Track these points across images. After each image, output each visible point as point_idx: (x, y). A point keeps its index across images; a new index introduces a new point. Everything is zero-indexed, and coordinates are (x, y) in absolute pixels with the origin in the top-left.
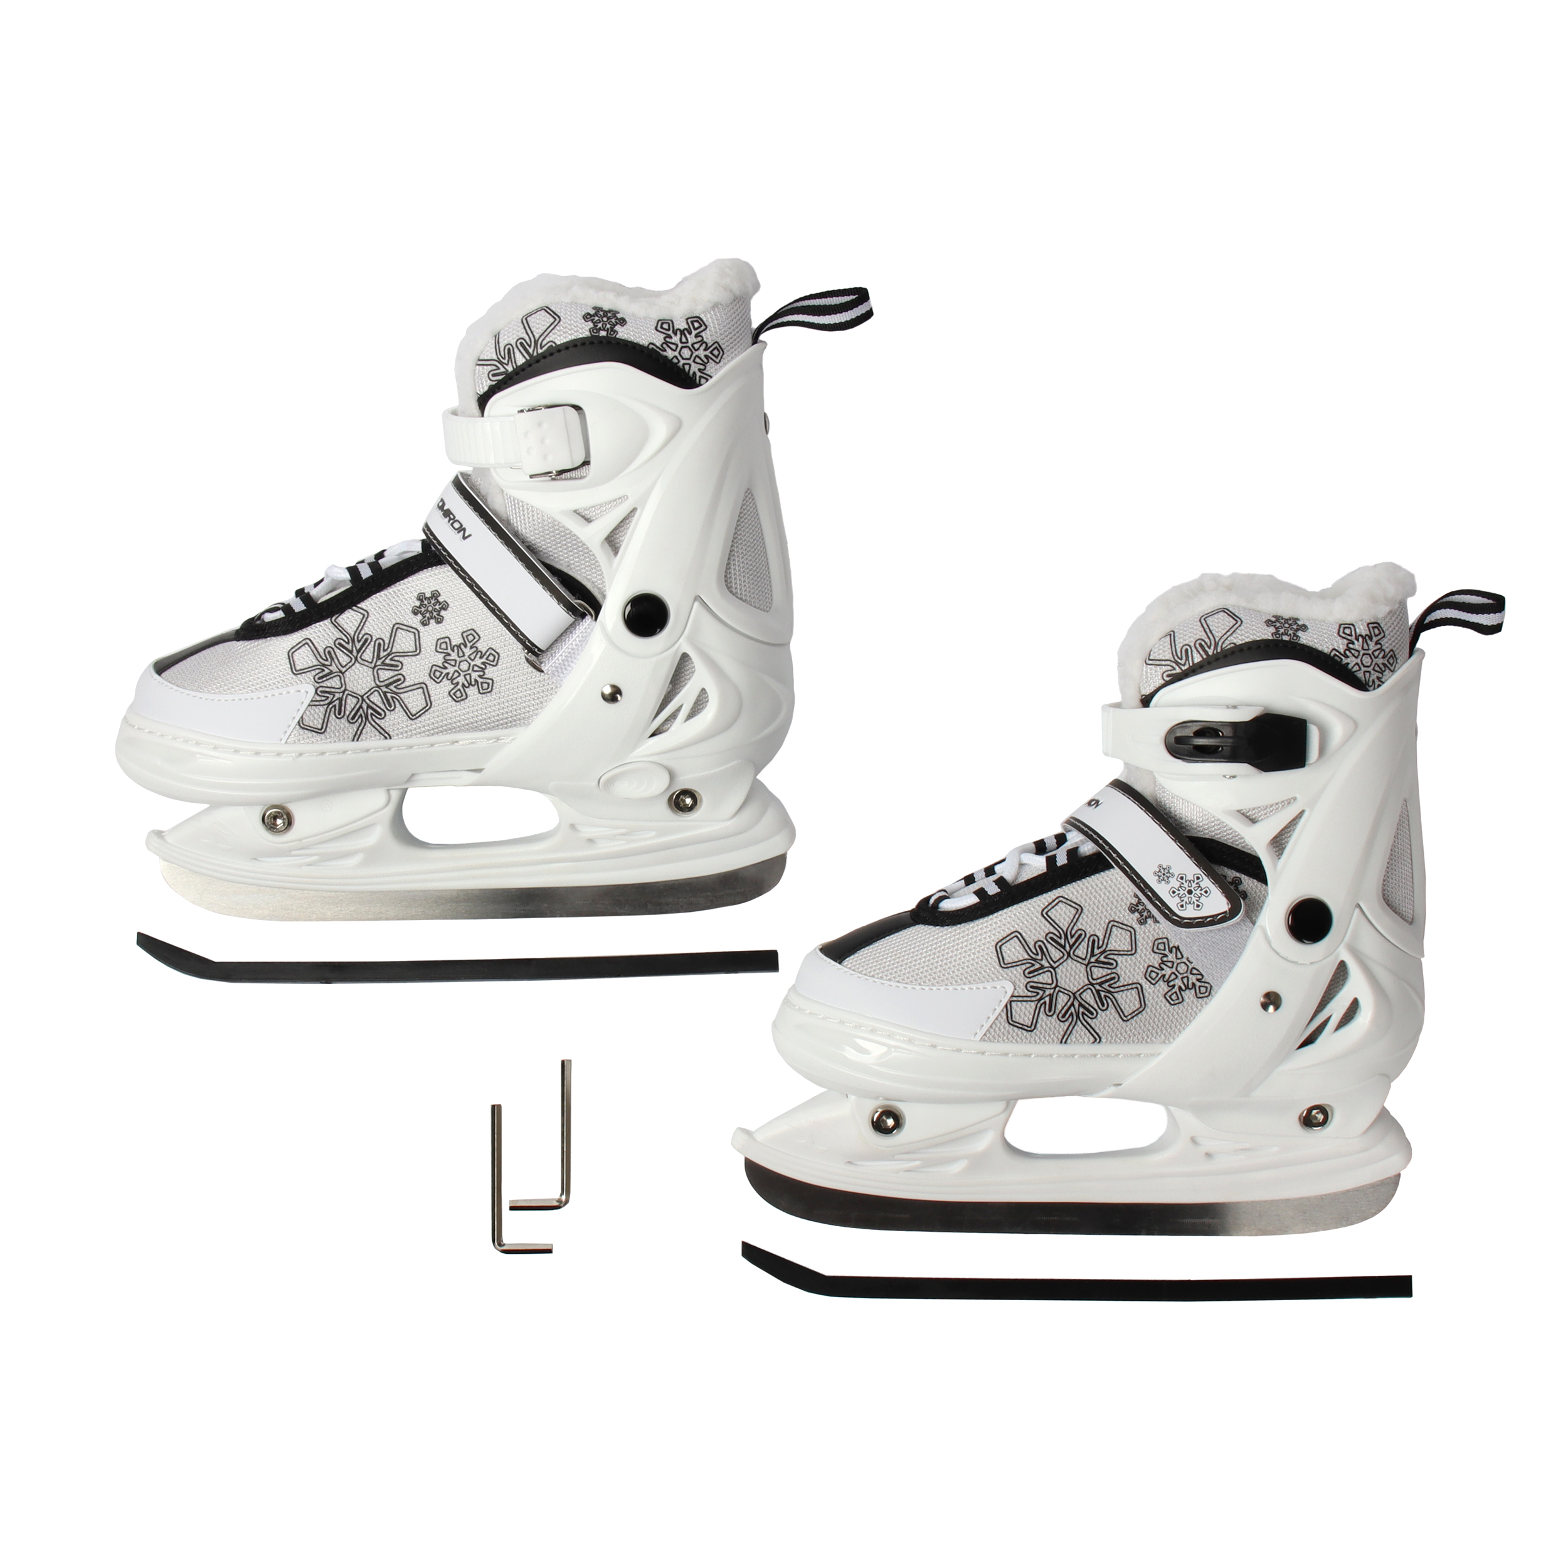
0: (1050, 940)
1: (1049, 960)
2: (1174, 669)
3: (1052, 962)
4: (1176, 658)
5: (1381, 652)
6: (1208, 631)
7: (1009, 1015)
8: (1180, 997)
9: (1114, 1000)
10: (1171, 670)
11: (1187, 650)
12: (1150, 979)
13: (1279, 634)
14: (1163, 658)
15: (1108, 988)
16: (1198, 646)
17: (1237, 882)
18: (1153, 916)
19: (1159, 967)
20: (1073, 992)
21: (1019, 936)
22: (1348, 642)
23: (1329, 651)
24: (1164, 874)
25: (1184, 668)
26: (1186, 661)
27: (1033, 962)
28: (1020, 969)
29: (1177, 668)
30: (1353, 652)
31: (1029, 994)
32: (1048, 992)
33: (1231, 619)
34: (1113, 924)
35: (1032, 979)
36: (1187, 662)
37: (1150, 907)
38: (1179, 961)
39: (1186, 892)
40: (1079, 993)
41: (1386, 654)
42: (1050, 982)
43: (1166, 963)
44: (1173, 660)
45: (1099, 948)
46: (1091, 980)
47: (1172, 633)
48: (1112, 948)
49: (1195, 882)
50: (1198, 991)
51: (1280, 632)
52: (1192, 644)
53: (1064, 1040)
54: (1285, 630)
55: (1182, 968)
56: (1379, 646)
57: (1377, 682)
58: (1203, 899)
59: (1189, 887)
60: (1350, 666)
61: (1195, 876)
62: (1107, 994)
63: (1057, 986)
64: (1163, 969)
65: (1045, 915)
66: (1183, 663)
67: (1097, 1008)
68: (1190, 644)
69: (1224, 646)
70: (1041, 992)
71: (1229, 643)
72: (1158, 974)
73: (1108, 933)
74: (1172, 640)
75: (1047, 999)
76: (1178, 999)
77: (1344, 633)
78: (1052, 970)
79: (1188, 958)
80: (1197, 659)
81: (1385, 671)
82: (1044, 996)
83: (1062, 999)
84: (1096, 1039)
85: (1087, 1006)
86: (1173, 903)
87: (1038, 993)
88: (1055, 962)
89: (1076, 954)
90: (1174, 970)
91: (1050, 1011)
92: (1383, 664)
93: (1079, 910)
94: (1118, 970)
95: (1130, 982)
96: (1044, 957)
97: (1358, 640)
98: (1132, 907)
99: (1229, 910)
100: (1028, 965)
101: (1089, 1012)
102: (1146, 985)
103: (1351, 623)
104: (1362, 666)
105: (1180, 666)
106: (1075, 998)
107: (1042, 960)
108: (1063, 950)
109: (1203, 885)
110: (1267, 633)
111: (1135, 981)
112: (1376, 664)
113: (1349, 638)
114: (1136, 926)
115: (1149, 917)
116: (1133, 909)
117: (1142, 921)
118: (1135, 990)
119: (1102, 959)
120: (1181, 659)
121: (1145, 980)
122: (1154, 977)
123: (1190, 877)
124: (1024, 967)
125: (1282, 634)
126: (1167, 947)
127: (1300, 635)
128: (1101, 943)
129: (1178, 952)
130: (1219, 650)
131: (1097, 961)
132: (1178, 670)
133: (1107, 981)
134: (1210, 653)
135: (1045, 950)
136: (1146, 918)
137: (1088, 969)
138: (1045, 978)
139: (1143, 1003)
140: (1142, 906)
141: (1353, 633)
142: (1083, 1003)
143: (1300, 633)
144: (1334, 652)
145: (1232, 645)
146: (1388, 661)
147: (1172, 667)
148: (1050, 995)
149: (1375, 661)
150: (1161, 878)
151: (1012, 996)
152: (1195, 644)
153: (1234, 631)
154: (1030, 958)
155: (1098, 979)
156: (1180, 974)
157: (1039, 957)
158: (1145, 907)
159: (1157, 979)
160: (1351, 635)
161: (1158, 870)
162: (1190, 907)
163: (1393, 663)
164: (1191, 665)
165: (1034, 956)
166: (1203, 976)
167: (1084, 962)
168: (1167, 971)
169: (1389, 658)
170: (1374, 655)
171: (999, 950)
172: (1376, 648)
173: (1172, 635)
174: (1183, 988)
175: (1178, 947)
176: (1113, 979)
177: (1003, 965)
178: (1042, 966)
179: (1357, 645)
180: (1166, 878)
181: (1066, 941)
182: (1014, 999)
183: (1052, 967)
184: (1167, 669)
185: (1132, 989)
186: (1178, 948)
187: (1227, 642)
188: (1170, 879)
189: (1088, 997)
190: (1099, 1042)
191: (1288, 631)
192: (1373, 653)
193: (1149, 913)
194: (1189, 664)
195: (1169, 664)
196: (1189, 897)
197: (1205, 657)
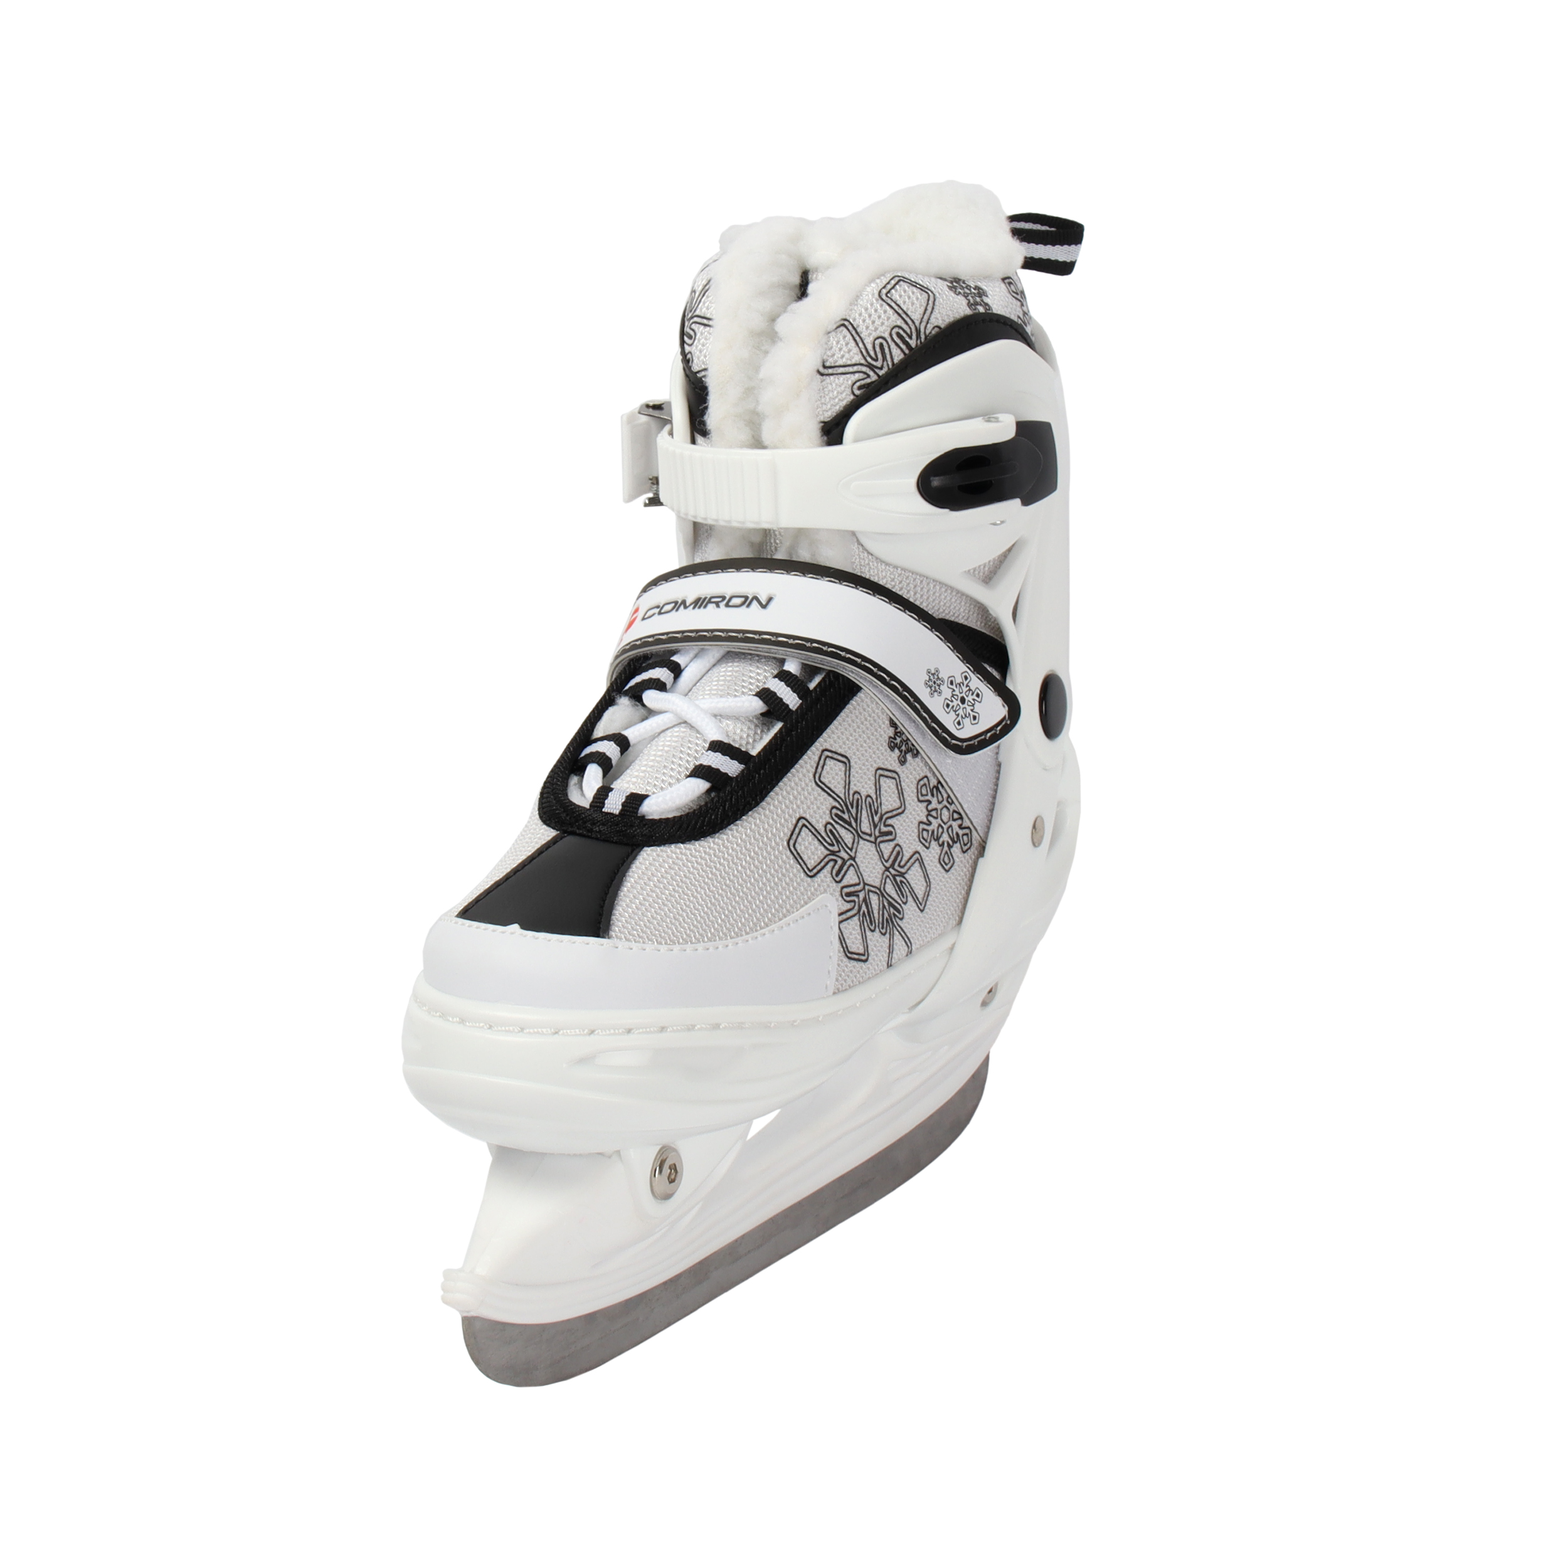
0: (836, 819)
2: (869, 376)
3: (848, 851)
4: (869, 359)
6: (902, 313)
7: (845, 946)
9: (907, 884)
10: (863, 380)
11: (881, 345)
12: (924, 841)
14: (849, 363)
16: (895, 337)
19: (927, 822)
21: (807, 823)
24: (934, 682)
25: (881, 373)
26: (883, 361)
27: (833, 857)
29: (871, 373)
31: (848, 906)
32: (861, 896)
34: (879, 774)
36: (885, 363)
38: (941, 806)
39: (959, 702)
40: (882, 886)
42: (857, 880)
43: (932, 813)
44: (863, 361)
45: (876, 813)
46: (884, 862)
47: (851, 323)
48: (886, 809)
49: (966, 685)
52: (886, 335)
58: (977, 707)
59: (960, 693)
61: (964, 677)
63: (864, 884)
64: (930, 823)
65: (820, 783)
66: (879, 366)
68: (883, 335)
69: (928, 332)
70: (856, 899)
71: (932, 326)
73: (878, 788)
74: (855, 333)
78: (853, 863)
80: (898, 356)
82: (861, 902)
85: (893, 902)
86: (948, 720)
87: (854, 902)
88: (853, 851)
89: (863, 829)
91: (871, 923)
93: (847, 763)
94: (899, 839)
95: (911, 853)
96: (840, 846)
99: (1008, 715)
100: (831, 864)
101: (897, 910)
105: (876, 371)
107: (839, 851)
108: (851, 829)
109: (973, 686)
111: (914, 850)
118: (917, 862)
119: (883, 828)
120: (876, 360)
121: (921, 845)
122: (926, 838)
123: (959, 680)
124: (829, 868)
128: (876, 805)
129: (938, 793)
130: (923, 337)
131: (881, 834)
132: (875, 378)
133: (895, 859)
134: (913, 346)
135: (838, 836)
137: (877, 848)
145: (937, 330)
147: (865, 373)
148: (864, 900)
150: (933, 689)
151: (838, 917)
152: (891, 335)
154: (828, 852)
155: (891, 858)
157: (835, 848)
161: (927, 678)
162: (967, 721)
164: (890, 366)
165: (829, 848)
166: (962, 819)
176: (899, 854)
177: (809, 873)
178: (843, 860)
180: (937, 688)
181: (848, 812)
183: (851, 858)
184: (857, 379)
187: (930, 327)
188: (941, 687)
189: (890, 889)
194: (888, 365)
195: (859, 370)
196: (963, 708)
197: (907, 352)
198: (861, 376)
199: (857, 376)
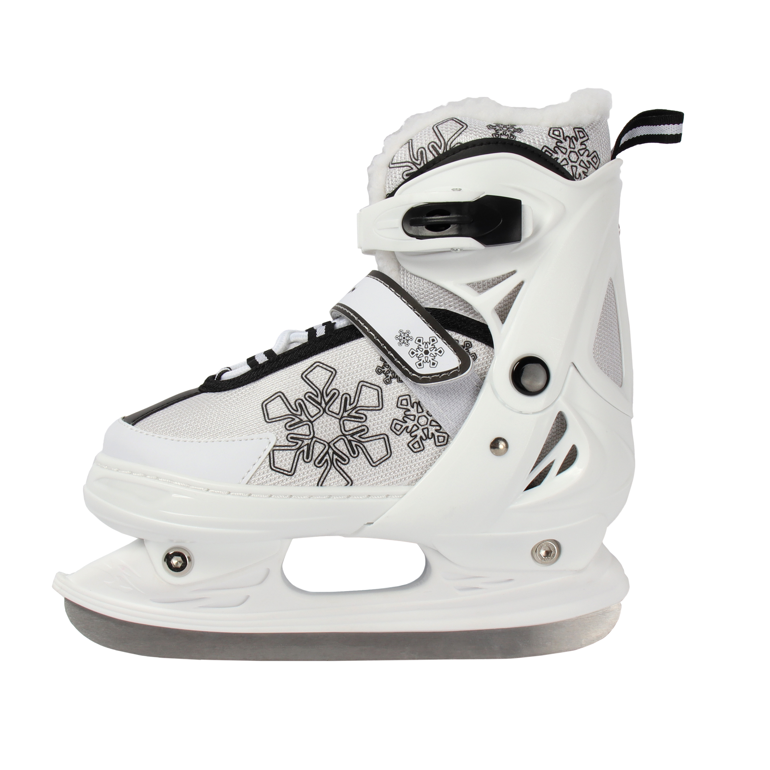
0: (308, 399)
1: (308, 415)
2: (412, 169)
3: (309, 417)
4: (413, 160)
5: (585, 151)
6: (439, 135)
7: (272, 462)
8: (421, 445)
9: (363, 448)
10: (409, 170)
12: (395, 430)
13: (498, 135)
14: (403, 161)
15: (359, 439)
16: (431, 148)
17: (468, 345)
18: (397, 376)
19: (403, 421)
20: (328, 442)
21: (282, 396)
22: (557, 141)
23: (541, 148)
24: (404, 338)
25: (419, 167)
26: (421, 161)
27: (294, 417)
28: (282, 423)
30: (562, 149)
31: (290, 444)
32: (306, 442)
33: (458, 124)
34: (362, 384)
35: (292, 432)
37: (394, 368)
38: (420, 415)
39: (423, 353)
40: (333, 442)
41: (590, 154)
42: (308, 433)
43: (409, 417)
44: (410, 161)
45: (350, 404)
46: (344, 432)
47: (410, 141)
48: (363, 404)
49: (431, 344)
50: (437, 440)
51: (499, 134)
52: (426, 147)
53: (320, 484)
54: (503, 132)
55: (423, 421)
56: (583, 147)
57: (583, 176)
58: (438, 358)
59: (425, 348)
60: (559, 161)
61: (431, 339)
62: (358, 444)
63: (314, 437)
64: (406, 422)
65: (305, 378)
66: (419, 163)
67: (349, 455)
68: (424, 147)
69: (452, 145)
70: (300, 442)
71: (456, 142)
72: (402, 426)
73: (358, 392)
74: (410, 146)
75: (305, 448)
76: (420, 447)
77: (553, 134)
78: (310, 424)
79: (428, 412)
80: (430, 158)
81: (589, 167)
82: (303, 445)
83: (318, 448)
84: (348, 483)
85: (340, 454)
86: (412, 362)
87: (297, 443)
88: (312, 417)
89: (331, 410)
90: (416, 422)
91: (307, 458)
92: (588, 162)
93: (333, 372)
94: (368, 423)
95: (379, 433)
96: (303, 412)
97: (566, 140)
98: (379, 369)
99: (460, 366)
100: (290, 420)
101: (342, 459)
102: (392, 436)
103: (560, 127)
104: (569, 161)
105: (417, 165)
106: (330, 447)
107: (301, 415)
108: (319, 407)
109: (437, 346)
110: (489, 134)
111: (382, 432)
112: (582, 160)
113: (558, 138)
114: (383, 386)
115: (394, 377)
116: (379, 371)
117: (388, 381)
118: (382, 439)
119: (353, 414)
120: (418, 160)
121: (391, 431)
122: (398, 429)
123: (426, 340)
124: (286, 421)
125: (501, 134)
126: (409, 403)
127: (516, 135)
128: (352, 400)
129: (419, 407)
130: (448, 148)
131: (349, 416)
132: (415, 169)
133: (357, 432)
134: (441, 152)
135: (304, 407)
136: (391, 378)
137: (341, 423)
138: (304, 430)
139: (389, 451)
140: (388, 368)
141: (561, 134)
142: (337, 451)
143: (516, 134)
144: (545, 149)
145: (459, 145)
146: (592, 159)
147: (410, 167)
148: (308, 444)
149: (581, 158)
150: (402, 341)
151: (274, 446)
152: (428, 147)
153: (461, 133)
154: (291, 414)
155: (350, 430)
156: (421, 426)
157: (299, 413)
158: (390, 369)
159: (401, 430)
160: (560, 136)
161: (399, 335)
162: (427, 365)
163: (597, 162)
164: (425, 163)
165: (295, 412)
166: (441, 427)
167: (338, 417)
168: (410, 424)
169: (593, 158)
170: (579, 153)
171: (264, 408)
172: (581, 148)
173: (410, 143)
174: (424, 438)
175: (419, 402)
176: (363, 431)
177: (268, 420)
178: (301, 420)
179: (566, 144)
180: (406, 341)
181: (322, 399)
182: (276, 448)
183: (310, 421)
184: (406, 169)
185: (380, 439)
186: (419, 404)
187: (454, 143)
188: (409, 342)
189: (341, 446)
190: (351, 485)
191: (506, 132)
192: (578, 151)
193: (393, 374)
194: (424, 163)
195: (407, 165)
196: (425, 357)
197: (436, 156)
198: (409, 168)
199: (406, 168)
